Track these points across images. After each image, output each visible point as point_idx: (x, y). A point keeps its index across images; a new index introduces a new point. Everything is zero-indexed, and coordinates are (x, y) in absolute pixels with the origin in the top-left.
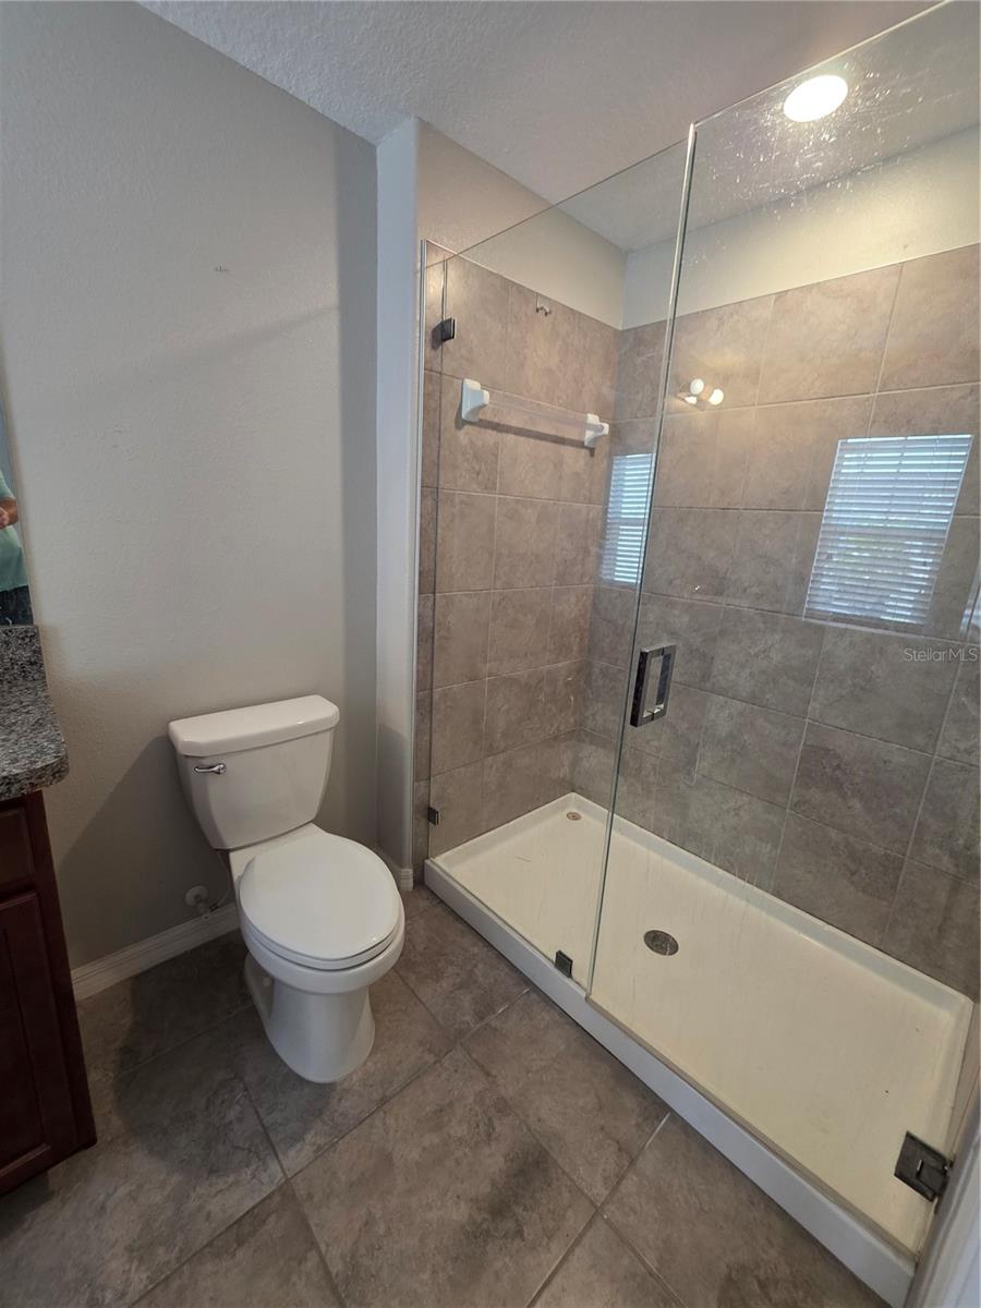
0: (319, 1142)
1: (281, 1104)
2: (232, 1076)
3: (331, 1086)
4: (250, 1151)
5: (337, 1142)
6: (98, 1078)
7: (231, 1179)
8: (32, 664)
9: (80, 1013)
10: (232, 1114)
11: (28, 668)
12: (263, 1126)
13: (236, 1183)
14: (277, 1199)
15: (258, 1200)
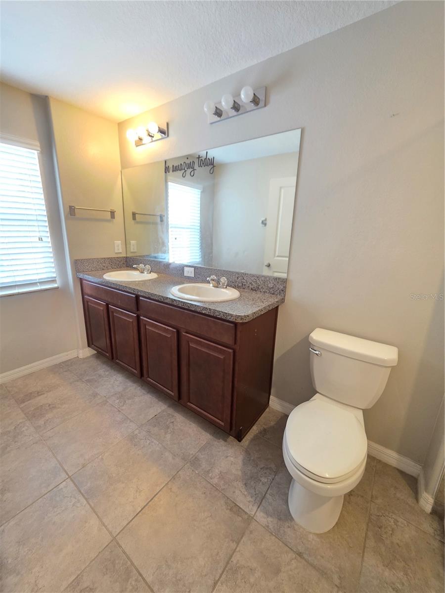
0: (270, 525)
1: (275, 498)
2: (274, 470)
3: (292, 519)
4: (256, 494)
5: (273, 535)
6: (255, 429)
7: (246, 493)
8: (283, 291)
9: (267, 410)
10: (264, 480)
11: (281, 292)
12: (265, 495)
13: (245, 496)
14: (246, 517)
15: (243, 509)
